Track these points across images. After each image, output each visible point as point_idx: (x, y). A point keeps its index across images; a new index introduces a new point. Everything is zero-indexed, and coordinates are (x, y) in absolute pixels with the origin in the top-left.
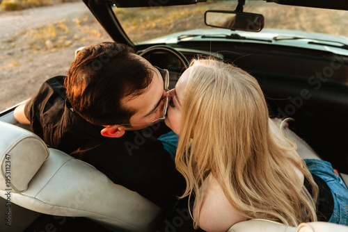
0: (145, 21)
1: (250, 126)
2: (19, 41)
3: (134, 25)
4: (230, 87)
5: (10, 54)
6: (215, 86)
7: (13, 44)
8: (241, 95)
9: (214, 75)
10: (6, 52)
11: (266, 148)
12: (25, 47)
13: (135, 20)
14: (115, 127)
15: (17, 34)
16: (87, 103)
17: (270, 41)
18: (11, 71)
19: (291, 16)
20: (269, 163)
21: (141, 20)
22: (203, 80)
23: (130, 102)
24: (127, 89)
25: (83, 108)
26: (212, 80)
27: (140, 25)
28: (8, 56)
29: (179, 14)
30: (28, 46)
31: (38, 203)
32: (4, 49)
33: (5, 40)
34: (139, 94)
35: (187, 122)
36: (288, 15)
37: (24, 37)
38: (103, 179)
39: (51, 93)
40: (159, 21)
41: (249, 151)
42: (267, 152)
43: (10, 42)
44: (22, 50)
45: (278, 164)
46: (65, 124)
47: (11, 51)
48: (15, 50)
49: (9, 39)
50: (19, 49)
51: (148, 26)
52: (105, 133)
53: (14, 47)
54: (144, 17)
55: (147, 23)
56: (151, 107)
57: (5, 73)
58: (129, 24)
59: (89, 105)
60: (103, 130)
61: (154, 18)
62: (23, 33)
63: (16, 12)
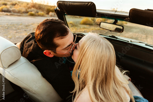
0: (80, 29)
1: (106, 62)
2: (30, 26)
3: (76, 29)
4: (101, 44)
5: (25, 30)
6: (95, 42)
7: (27, 27)
8: (105, 48)
9: (95, 38)
10: (24, 29)
11: (112, 76)
12: (31, 29)
13: (76, 28)
14: (50, 51)
15: (30, 24)
16: (41, 36)
17: (128, 41)
18: (23, 36)
19: (143, 38)
20: (112, 84)
21: (79, 28)
22: (91, 39)
23: (57, 41)
24: (57, 34)
25: (39, 39)
26: (94, 40)
27: (78, 30)
28: (24, 31)
29: (95, 29)
30: (33, 29)
31: (9, 75)
32: (24, 28)
33: (25, 25)
34: (62, 38)
35: (80, 55)
36: (142, 38)
37: (33, 25)
38: (39, 74)
39: (31, 37)
40: (86, 29)
41: (104, 75)
42: (112, 78)
43: (27, 26)
44: (30, 30)
45: (117, 87)
46: (31, 49)
47: (26, 29)
48: (28, 29)
49: (27, 25)
50: (29, 29)
51: (81, 30)
52: (45, 52)
53: (27, 28)
54: (80, 27)
55: (81, 29)
56: (66, 46)
57: (21, 36)
58: (74, 28)
59: (41, 38)
60: (45, 51)
61: (84, 28)
62: (33, 24)
63: (33, 17)
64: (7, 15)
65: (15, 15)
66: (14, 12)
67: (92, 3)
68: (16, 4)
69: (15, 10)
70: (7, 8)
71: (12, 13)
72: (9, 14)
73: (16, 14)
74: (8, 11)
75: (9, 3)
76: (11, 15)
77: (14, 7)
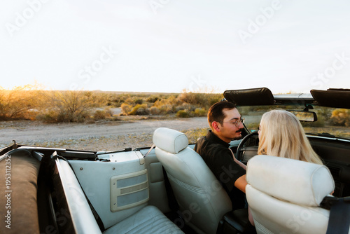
64: (144, 119)
65: (155, 119)
66: (154, 112)
67: (265, 88)
68: (156, 99)
69: (155, 109)
70: (143, 107)
71: (151, 116)
72: (145, 117)
73: (156, 117)
74: (144, 113)
75: (145, 99)
76: (149, 118)
77: (154, 105)
